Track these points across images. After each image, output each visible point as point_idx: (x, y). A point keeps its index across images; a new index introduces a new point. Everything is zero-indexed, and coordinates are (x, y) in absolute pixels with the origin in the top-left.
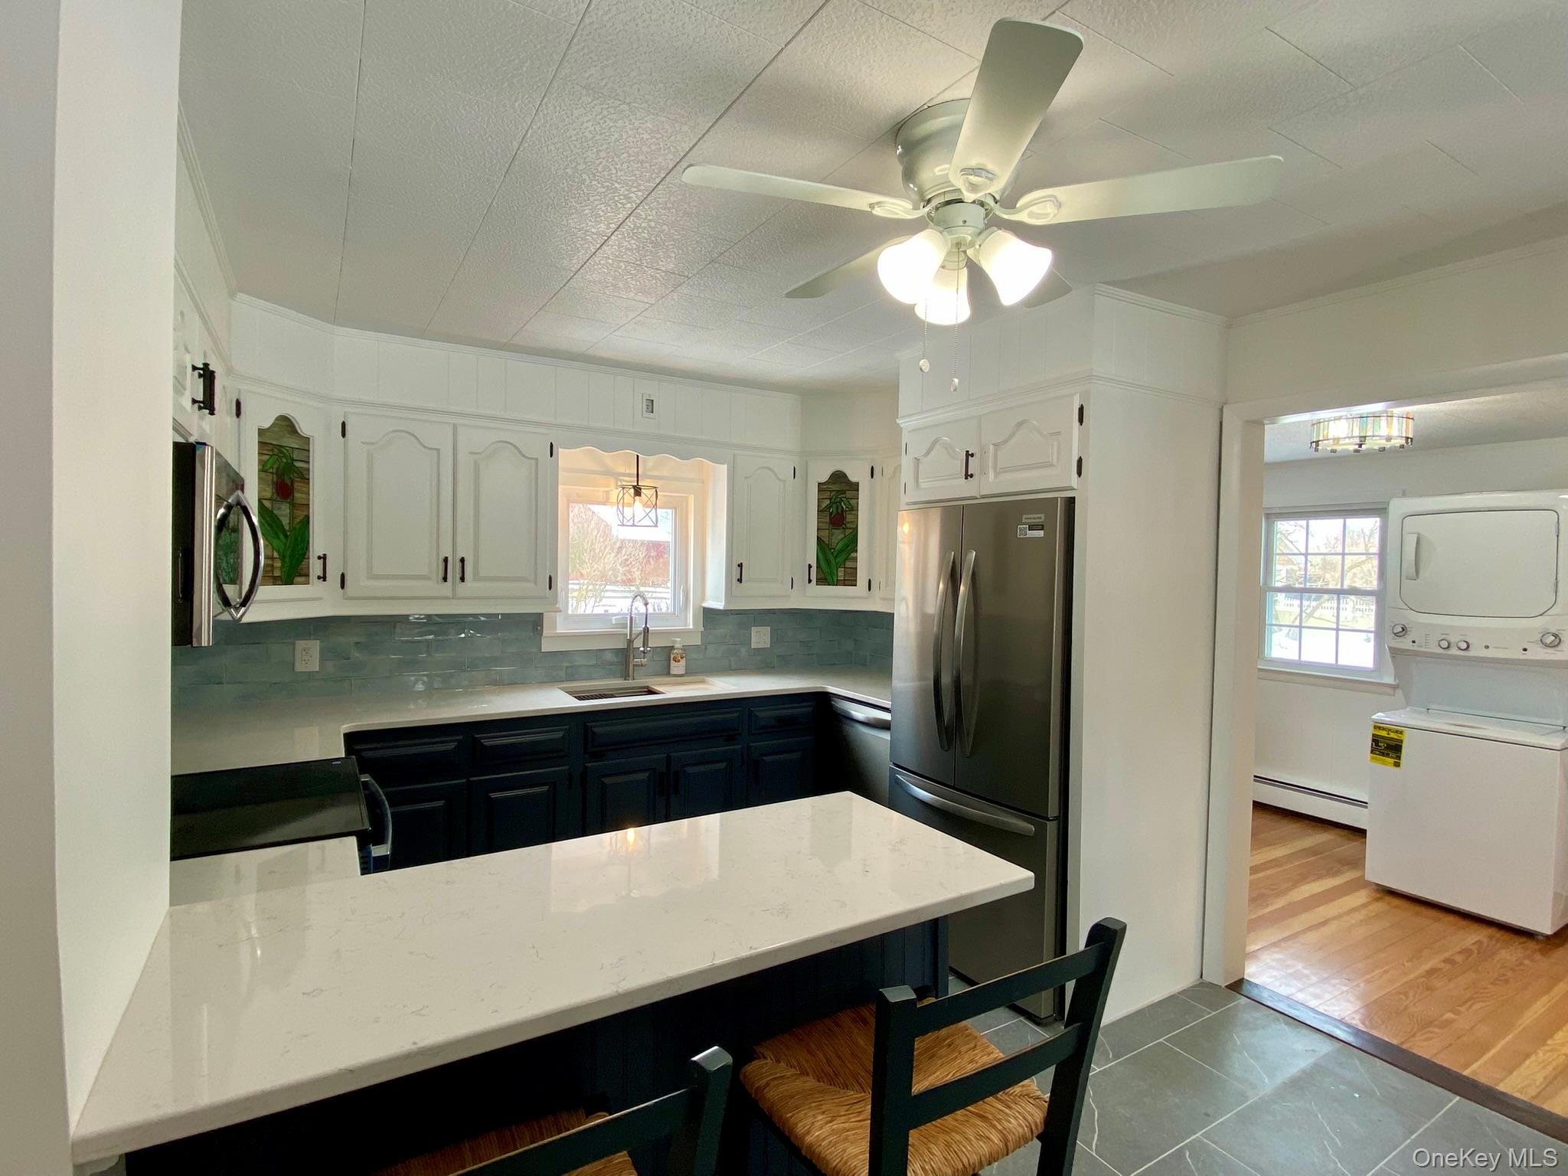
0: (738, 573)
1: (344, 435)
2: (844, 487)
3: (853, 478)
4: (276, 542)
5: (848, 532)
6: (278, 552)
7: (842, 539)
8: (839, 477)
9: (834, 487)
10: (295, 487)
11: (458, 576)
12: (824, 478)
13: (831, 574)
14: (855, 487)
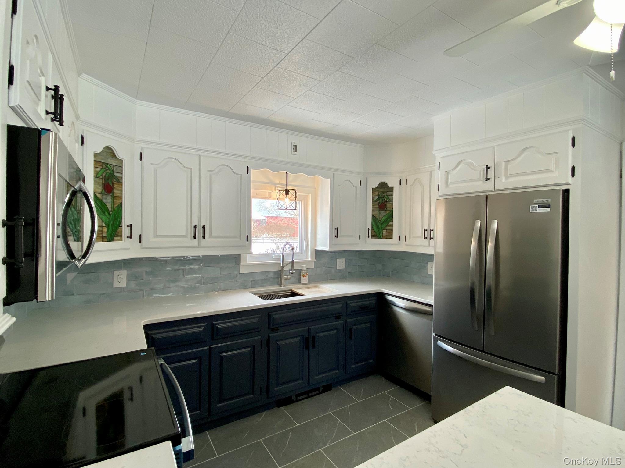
0: (336, 233)
1: (141, 159)
2: (386, 190)
3: (390, 185)
4: (104, 218)
5: (388, 212)
6: (105, 223)
7: (385, 215)
8: (383, 185)
9: (381, 190)
10: (115, 187)
11: (202, 235)
12: (375, 185)
13: (380, 233)
14: (392, 190)
